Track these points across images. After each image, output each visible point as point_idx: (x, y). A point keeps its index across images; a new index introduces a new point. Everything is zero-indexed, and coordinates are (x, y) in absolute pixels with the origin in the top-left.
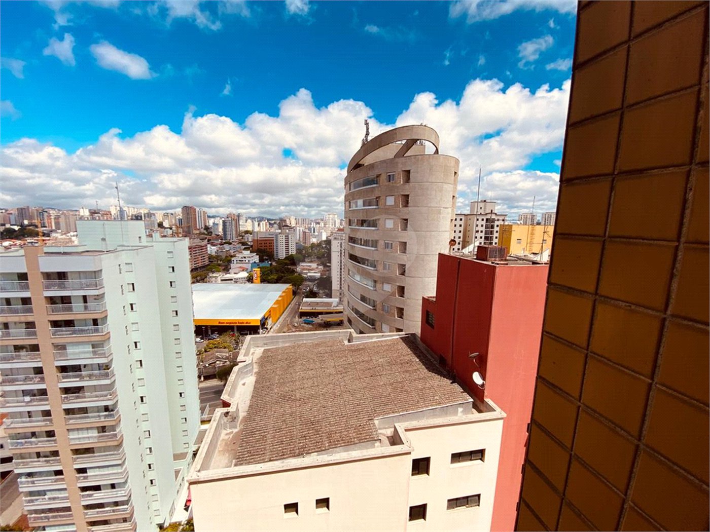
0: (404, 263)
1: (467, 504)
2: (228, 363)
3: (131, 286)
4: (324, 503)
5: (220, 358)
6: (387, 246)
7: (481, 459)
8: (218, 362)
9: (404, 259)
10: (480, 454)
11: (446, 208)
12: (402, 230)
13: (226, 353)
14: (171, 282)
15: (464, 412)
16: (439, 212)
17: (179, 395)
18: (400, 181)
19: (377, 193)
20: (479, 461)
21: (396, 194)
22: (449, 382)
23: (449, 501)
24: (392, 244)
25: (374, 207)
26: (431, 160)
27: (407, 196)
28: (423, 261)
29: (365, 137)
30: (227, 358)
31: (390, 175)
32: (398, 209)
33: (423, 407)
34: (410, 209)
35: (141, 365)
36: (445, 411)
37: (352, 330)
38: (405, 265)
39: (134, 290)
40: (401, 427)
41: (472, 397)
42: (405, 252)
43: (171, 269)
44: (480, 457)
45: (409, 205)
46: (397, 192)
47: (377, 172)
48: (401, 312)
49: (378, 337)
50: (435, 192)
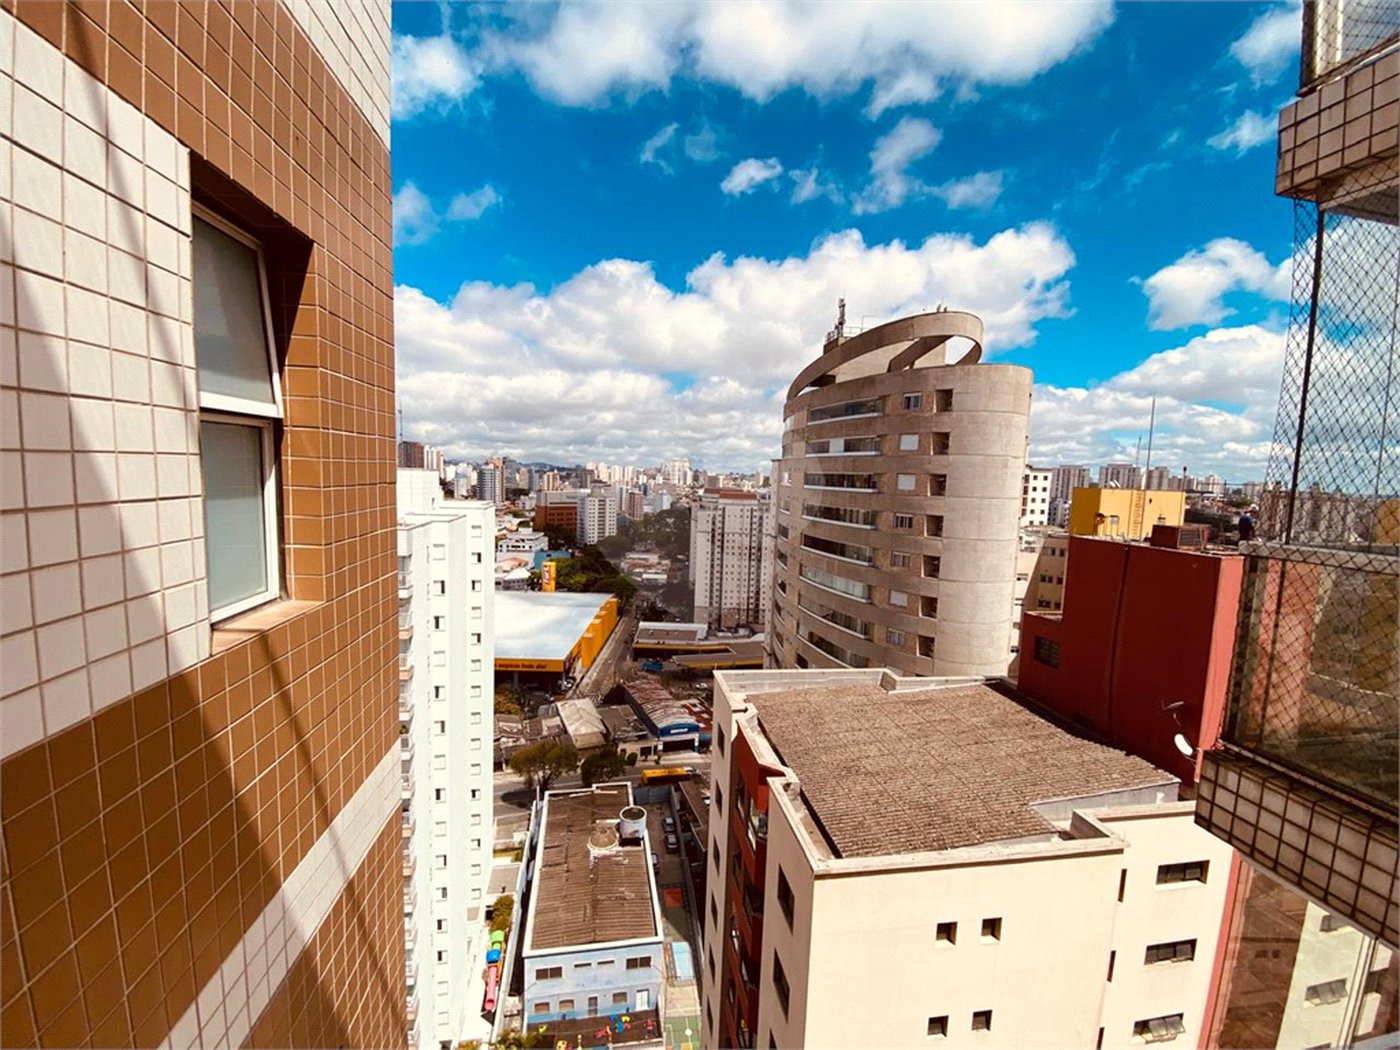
0: (936, 555)
1: (1175, 956)
2: (523, 741)
3: (439, 585)
4: (992, 927)
5: (506, 731)
6: (901, 522)
7: (1199, 879)
8: (503, 739)
9: (935, 546)
10: (1198, 870)
11: (1015, 457)
12: (932, 494)
13: (516, 722)
14: (473, 582)
15: (1166, 799)
16: (1006, 466)
17: (471, 794)
18: (932, 409)
19: (880, 428)
20: (1196, 883)
21: (922, 431)
22: (1122, 754)
23: (1149, 948)
24: (911, 519)
25: (873, 453)
26: (992, 373)
27: (946, 436)
28: (975, 551)
29: (837, 327)
30: (520, 732)
31: (909, 398)
32: (926, 457)
33: (1101, 789)
34: (951, 458)
35: (443, 730)
36: (1137, 796)
37: (886, 670)
38: (938, 559)
39: (443, 591)
40: (1089, 814)
41: (1176, 776)
42: (936, 535)
43: (476, 557)
44: (1198, 876)
45: (950, 451)
46: (925, 427)
47: (880, 391)
48: (927, 645)
49: (939, 683)
50: (997, 428)
